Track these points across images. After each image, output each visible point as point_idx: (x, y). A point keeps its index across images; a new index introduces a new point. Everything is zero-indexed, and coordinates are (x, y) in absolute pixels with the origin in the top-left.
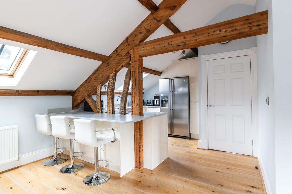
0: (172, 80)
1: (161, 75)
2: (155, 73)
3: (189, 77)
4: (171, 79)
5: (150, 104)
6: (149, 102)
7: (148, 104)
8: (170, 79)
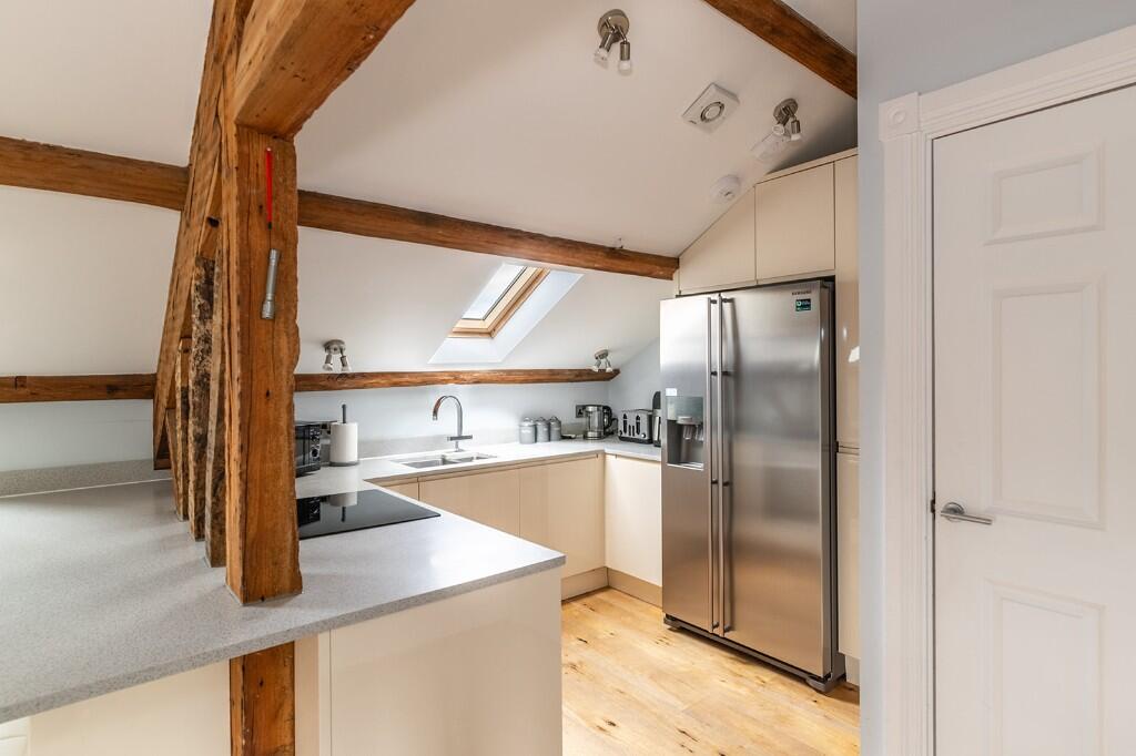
0: (725, 300)
1: (675, 276)
2: (623, 265)
3: (832, 279)
4: (722, 295)
5: (637, 436)
6: (632, 422)
7: (627, 435)
8: (715, 297)
